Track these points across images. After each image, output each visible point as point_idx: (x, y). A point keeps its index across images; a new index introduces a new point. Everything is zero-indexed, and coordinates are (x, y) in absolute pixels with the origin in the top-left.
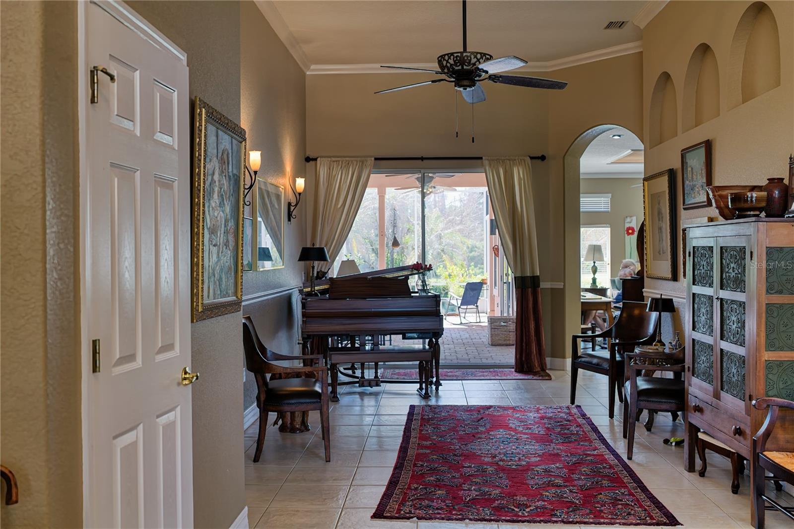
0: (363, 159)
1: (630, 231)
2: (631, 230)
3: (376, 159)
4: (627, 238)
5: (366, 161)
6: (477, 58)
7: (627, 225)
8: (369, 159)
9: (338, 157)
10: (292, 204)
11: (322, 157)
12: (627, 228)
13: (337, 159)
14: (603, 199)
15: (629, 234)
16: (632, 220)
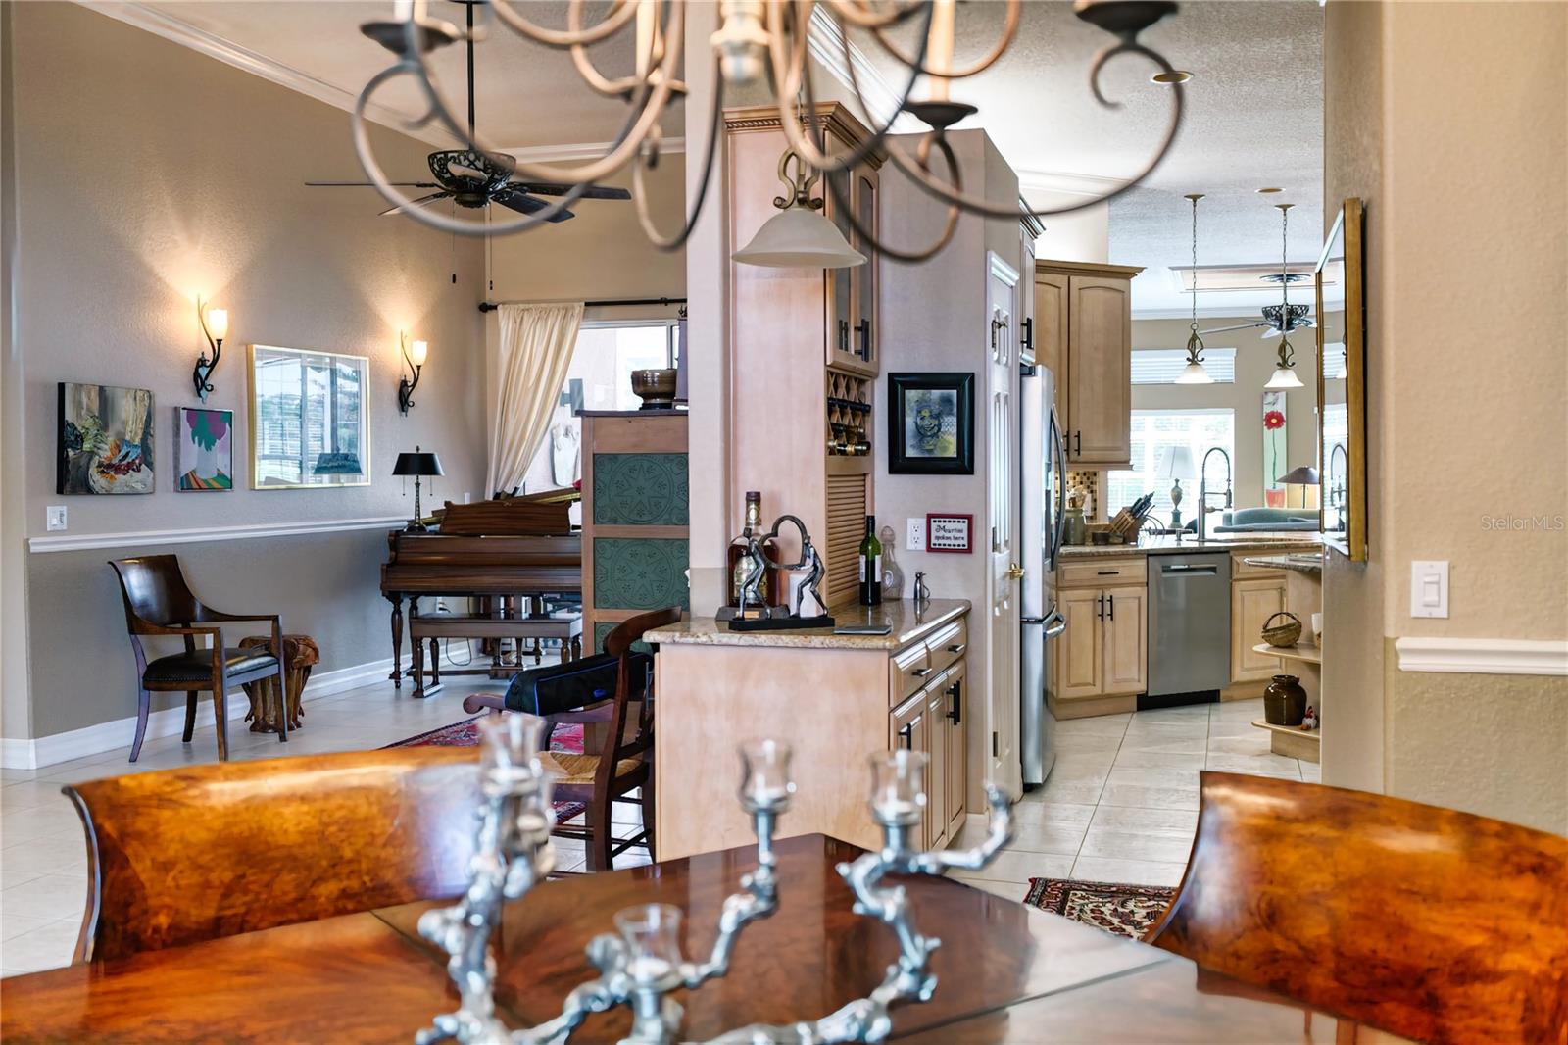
0: (566, 304)
1: (1274, 421)
2: (1276, 417)
3: (587, 304)
4: (1268, 433)
5: (573, 308)
6: (469, 160)
7: (1268, 409)
8: (576, 304)
9: (529, 302)
10: (409, 384)
11: (503, 303)
12: (1267, 415)
13: (527, 306)
14: (1219, 358)
15: (1270, 426)
16: (1277, 399)
